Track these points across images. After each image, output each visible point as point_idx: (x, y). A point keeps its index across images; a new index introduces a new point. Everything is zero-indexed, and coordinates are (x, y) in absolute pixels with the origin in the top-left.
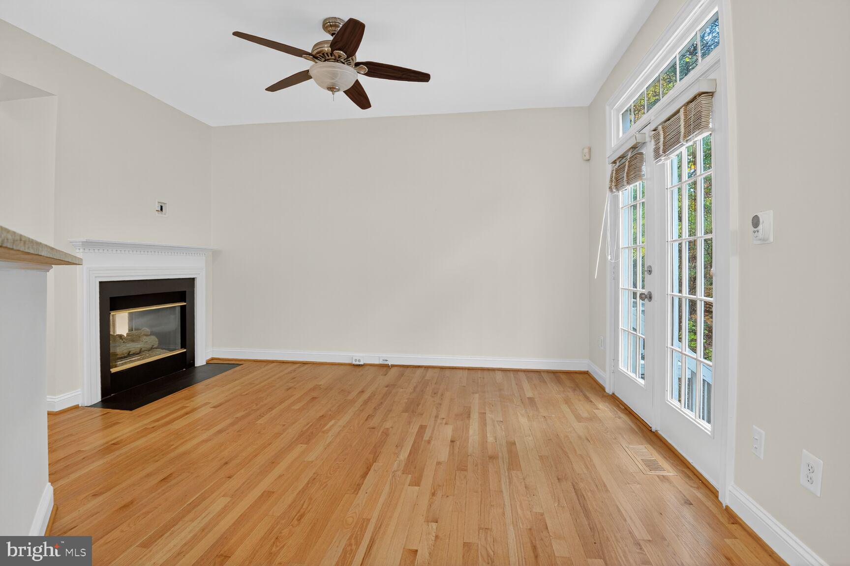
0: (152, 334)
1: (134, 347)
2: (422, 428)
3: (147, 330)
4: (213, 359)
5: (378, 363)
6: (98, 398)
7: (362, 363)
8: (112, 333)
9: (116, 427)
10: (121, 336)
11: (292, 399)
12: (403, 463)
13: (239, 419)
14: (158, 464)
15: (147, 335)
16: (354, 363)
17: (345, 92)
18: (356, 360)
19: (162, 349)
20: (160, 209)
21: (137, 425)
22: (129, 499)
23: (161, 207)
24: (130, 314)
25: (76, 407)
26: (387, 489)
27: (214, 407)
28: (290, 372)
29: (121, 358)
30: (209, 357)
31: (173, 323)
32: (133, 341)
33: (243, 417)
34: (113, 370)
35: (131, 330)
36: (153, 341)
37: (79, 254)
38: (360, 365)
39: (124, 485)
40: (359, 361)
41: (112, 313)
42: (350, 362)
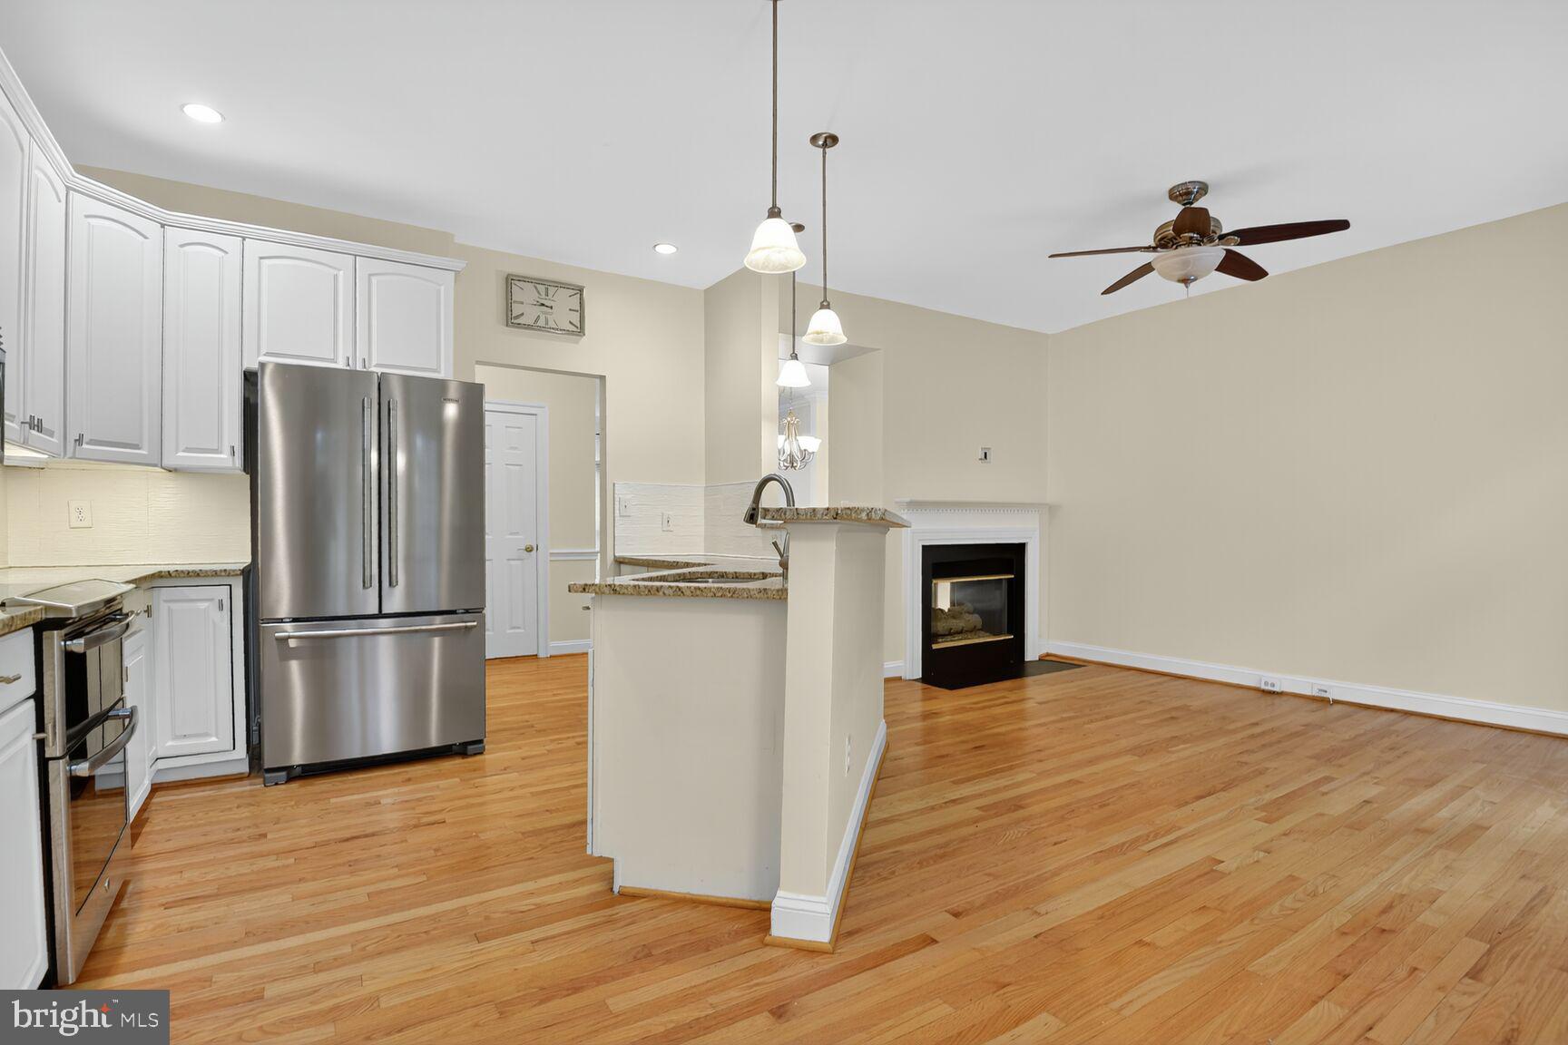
0: (975, 611)
1: (957, 624)
2: (1328, 779)
3: (969, 606)
4: (1048, 655)
5: (1310, 694)
6: (920, 675)
7: (1276, 689)
8: (933, 606)
9: (933, 701)
10: (942, 611)
11: (1141, 714)
12: (1264, 802)
13: (1063, 720)
14: (972, 736)
15: (969, 613)
16: (1263, 687)
17: (1220, 269)
18: (1266, 683)
19: (987, 632)
20: (983, 457)
21: (956, 703)
22: (945, 753)
23: (986, 454)
24: (952, 583)
25: (900, 679)
26: (1220, 815)
27: (1040, 703)
28: (1152, 685)
29: (943, 636)
30: (1044, 651)
31: (998, 600)
32: (954, 617)
33: (1070, 718)
34: (935, 647)
35: (953, 604)
36: (976, 620)
37: (905, 515)
38: (1274, 692)
39: (941, 743)
40: (1273, 685)
41: (934, 581)
42: (1258, 686)
